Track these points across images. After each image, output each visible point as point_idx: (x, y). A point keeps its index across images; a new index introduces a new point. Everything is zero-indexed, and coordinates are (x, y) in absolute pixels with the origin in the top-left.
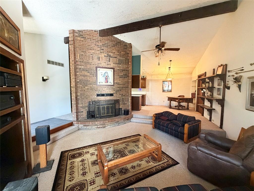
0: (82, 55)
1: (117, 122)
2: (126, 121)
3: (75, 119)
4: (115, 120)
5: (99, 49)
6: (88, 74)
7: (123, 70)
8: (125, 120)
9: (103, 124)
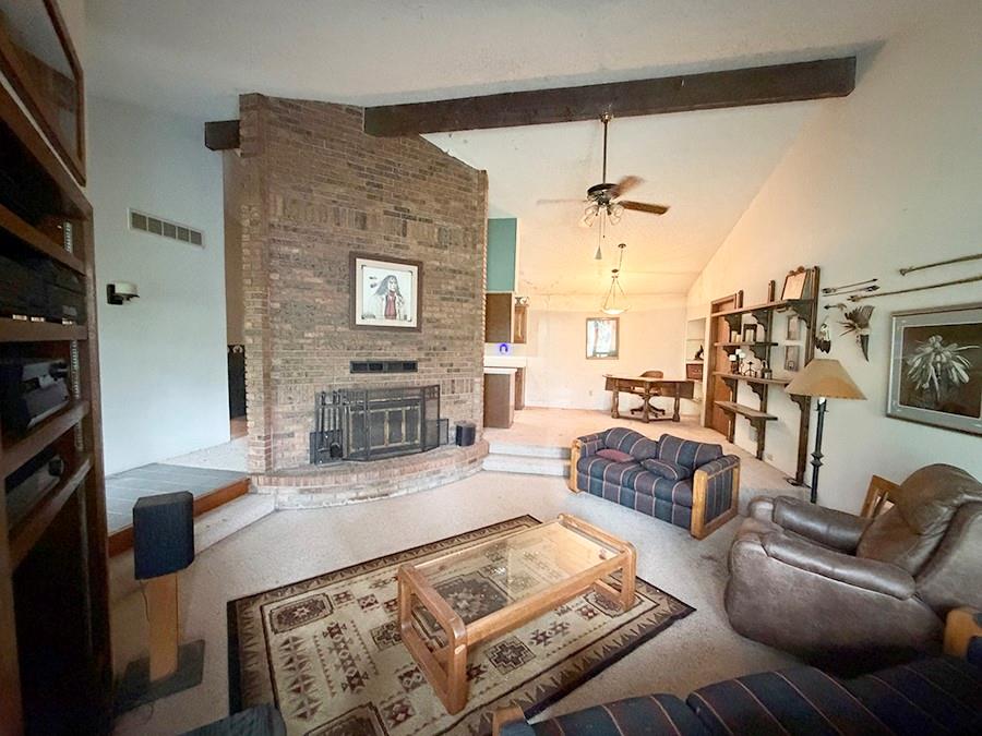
0: (294, 202)
1: (434, 473)
2: (465, 469)
3: (261, 466)
4: (425, 464)
5: (363, 182)
6: (319, 281)
7: (454, 271)
8: (464, 465)
9: (379, 484)
